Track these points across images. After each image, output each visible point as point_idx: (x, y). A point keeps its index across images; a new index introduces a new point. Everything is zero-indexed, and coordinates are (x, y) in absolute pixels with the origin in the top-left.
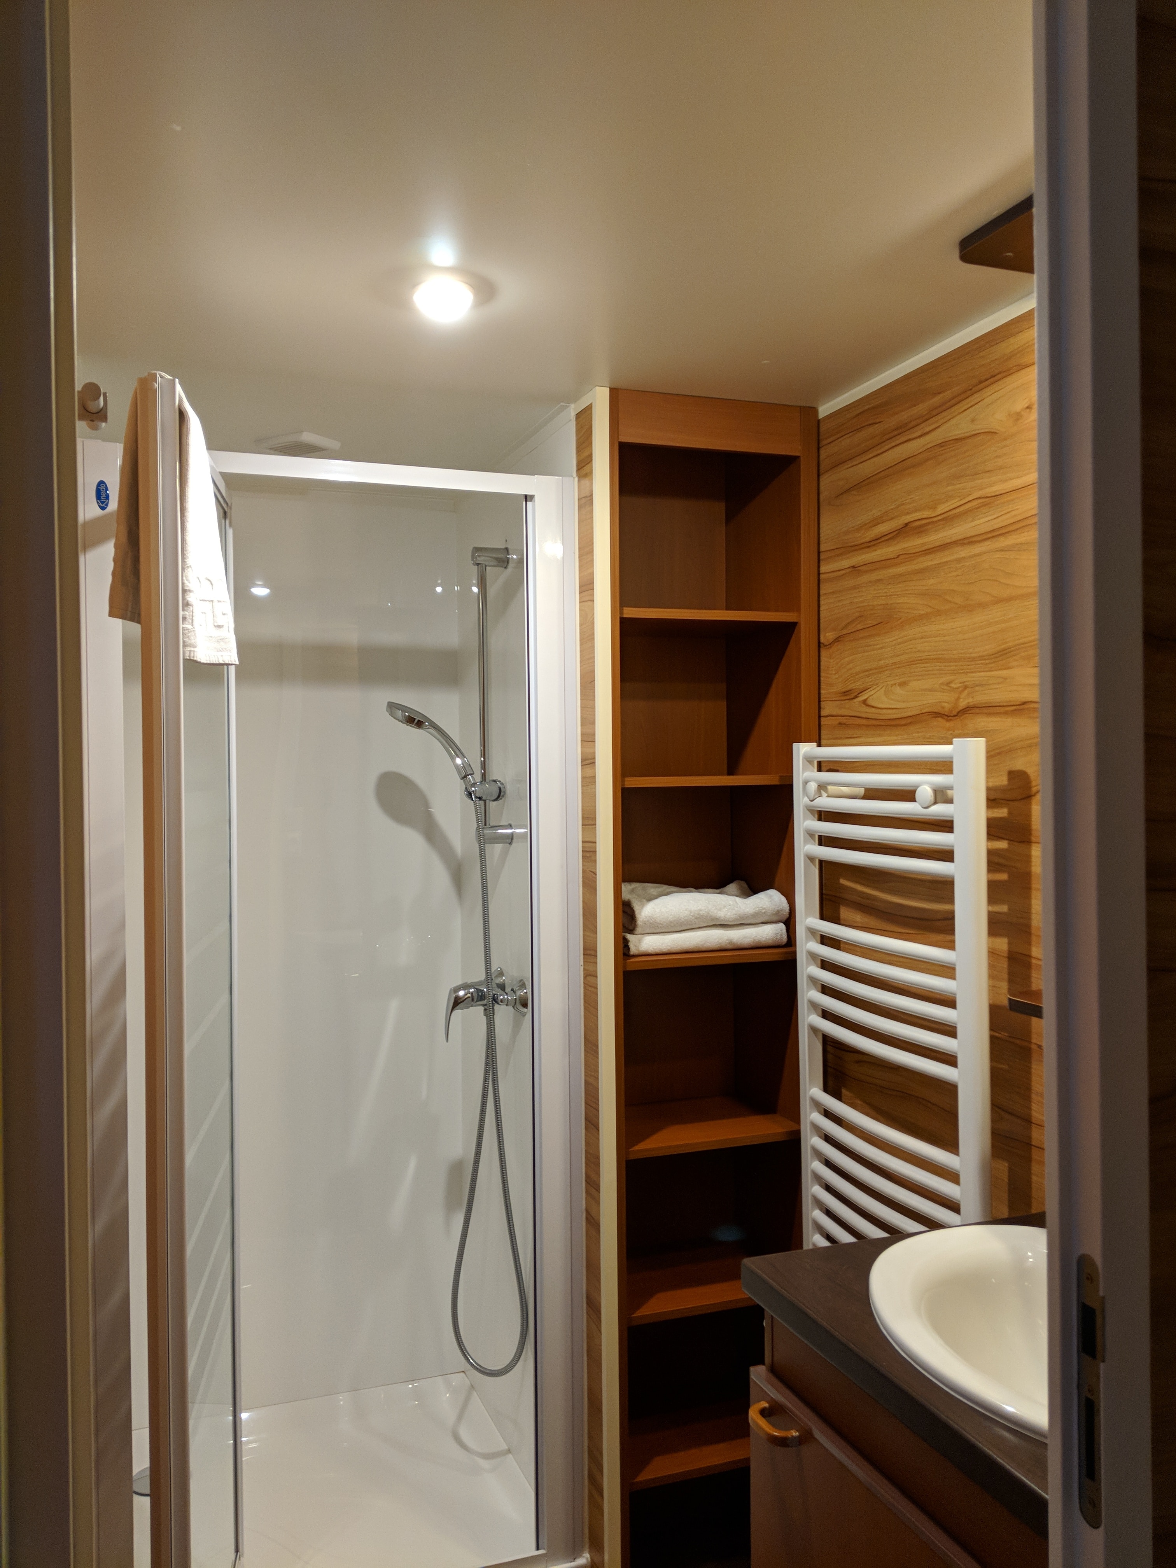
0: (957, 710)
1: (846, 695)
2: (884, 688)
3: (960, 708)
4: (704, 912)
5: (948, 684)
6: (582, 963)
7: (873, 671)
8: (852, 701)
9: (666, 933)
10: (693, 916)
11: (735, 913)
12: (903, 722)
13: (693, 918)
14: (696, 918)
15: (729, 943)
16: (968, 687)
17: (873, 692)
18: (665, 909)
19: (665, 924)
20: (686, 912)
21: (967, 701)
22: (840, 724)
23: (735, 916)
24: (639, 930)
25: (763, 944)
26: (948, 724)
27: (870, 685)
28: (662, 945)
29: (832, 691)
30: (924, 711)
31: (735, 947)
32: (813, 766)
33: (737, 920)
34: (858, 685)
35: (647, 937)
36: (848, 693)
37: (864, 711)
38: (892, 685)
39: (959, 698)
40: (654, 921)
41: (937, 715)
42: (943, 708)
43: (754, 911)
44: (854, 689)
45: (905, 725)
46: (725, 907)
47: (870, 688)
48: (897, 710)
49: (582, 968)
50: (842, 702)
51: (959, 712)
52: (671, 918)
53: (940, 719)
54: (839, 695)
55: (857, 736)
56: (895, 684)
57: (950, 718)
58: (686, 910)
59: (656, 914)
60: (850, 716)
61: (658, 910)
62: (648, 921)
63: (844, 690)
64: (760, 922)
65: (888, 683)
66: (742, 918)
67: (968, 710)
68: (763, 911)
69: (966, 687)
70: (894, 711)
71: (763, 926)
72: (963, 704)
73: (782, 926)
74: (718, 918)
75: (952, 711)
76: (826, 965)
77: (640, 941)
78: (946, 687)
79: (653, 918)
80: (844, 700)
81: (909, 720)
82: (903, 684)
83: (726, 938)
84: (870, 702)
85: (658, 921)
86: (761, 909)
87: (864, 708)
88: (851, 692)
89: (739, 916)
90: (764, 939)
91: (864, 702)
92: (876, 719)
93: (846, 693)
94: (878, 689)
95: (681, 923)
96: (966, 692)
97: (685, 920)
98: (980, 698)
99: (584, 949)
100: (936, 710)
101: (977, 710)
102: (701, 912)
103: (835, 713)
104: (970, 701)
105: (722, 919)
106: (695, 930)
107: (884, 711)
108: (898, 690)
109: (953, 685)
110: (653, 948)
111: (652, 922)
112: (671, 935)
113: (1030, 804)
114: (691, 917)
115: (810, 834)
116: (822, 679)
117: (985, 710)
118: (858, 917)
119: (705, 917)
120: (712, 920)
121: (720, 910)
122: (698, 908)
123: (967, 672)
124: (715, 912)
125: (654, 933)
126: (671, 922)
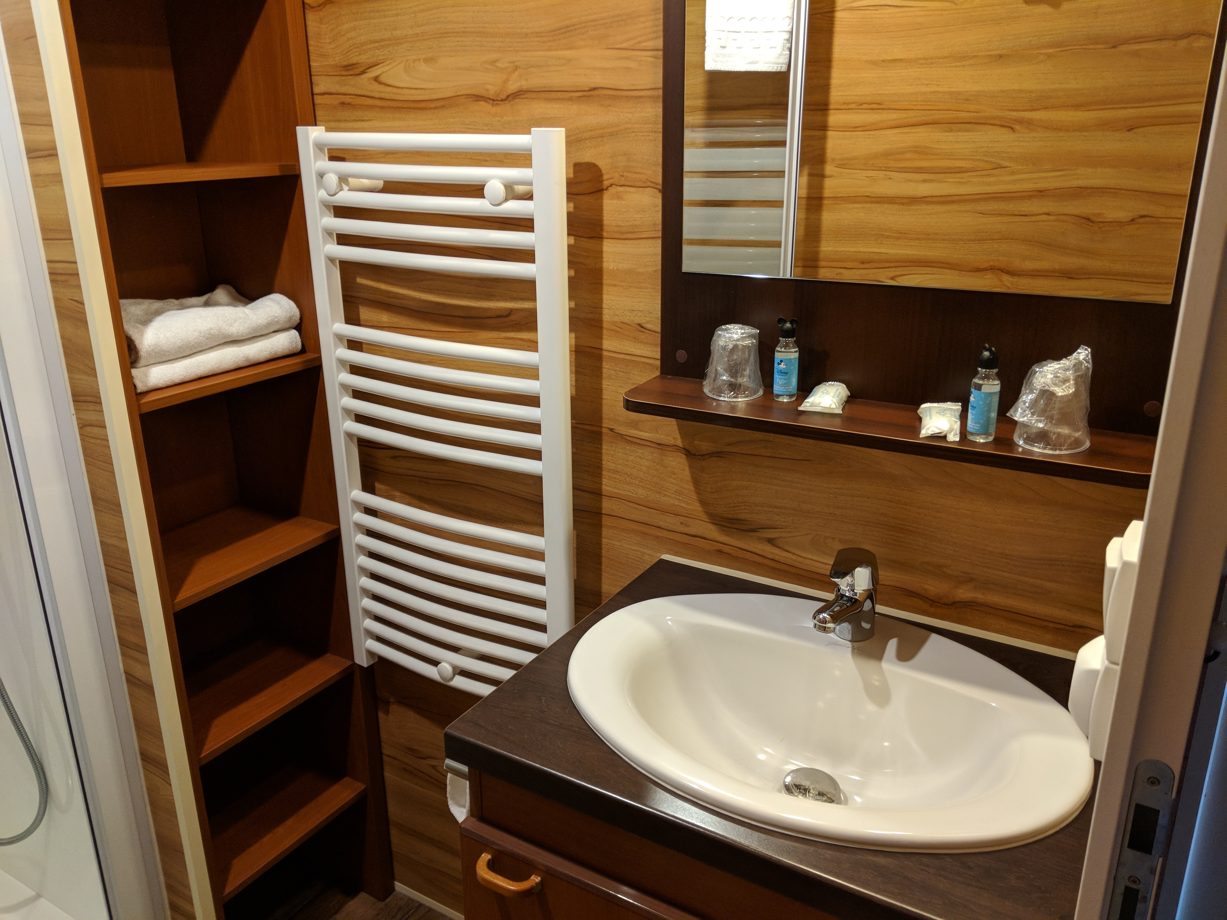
0: (506, 94)
1: (348, 70)
2: (403, 64)
3: (510, 92)
4: (215, 331)
5: (493, 62)
6: (73, 412)
7: (386, 43)
8: (357, 78)
9: (173, 360)
10: (203, 337)
11: (248, 327)
12: (433, 105)
13: (204, 339)
14: (207, 339)
15: (245, 360)
16: (520, 68)
17: (389, 67)
18: (170, 333)
19: (173, 350)
20: (196, 333)
21: (519, 84)
22: (343, 103)
23: (248, 329)
24: (142, 362)
25: (280, 354)
26: (494, 110)
27: (383, 59)
28: (173, 375)
29: (327, 63)
30: (459, 93)
31: (252, 363)
32: (325, 155)
33: (250, 333)
34: (363, 59)
35: (153, 369)
36: (351, 67)
37: (376, 90)
38: (414, 61)
39: (507, 80)
40: (160, 350)
41: (478, 98)
42: (487, 90)
43: (266, 321)
44: (360, 63)
45: (435, 108)
46: (235, 321)
47: (382, 63)
48: (424, 91)
49: (74, 418)
50: (343, 78)
51: (508, 97)
52: (179, 343)
53: (482, 103)
54: (340, 69)
55: (367, 118)
56: (419, 60)
57: (496, 102)
58: (195, 331)
59: (160, 341)
60: (357, 95)
61: (162, 336)
62: (153, 350)
63: (345, 63)
64: (272, 331)
65: (409, 57)
66: (255, 330)
67: (520, 95)
68: (276, 320)
69: (517, 68)
70: (418, 91)
71: (276, 335)
72: (512, 87)
73: (294, 333)
74: (230, 334)
75: (498, 95)
76: (357, 370)
77: (146, 375)
78: (488, 66)
79: (159, 346)
80: (348, 76)
81: (442, 103)
82: (429, 60)
83: (242, 355)
84: (383, 79)
85: (164, 348)
86: (273, 318)
87: (376, 86)
88: (356, 66)
89: (252, 330)
90: (280, 350)
91: (376, 79)
92: (392, 100)
93: (349, 68)
94: (394, 64)
95: (191, 346)
96: (517, 73)
97: (195, 343)
98: (535, 81)
99: (74, 395)
100: (477, 93)
101: (534, 95)
102: (212, 331)
103: (334, 91)
104: (524, 84)
105: (235, 335)
106: (206, 351)
107: (405, 91)
108: (423, 67)
109: (499, 64)
110: (164, 381)
111: (157, 351)
112: (180, 361)
113: (601, 198)
114: (201, 338)
115: (328, 233)
116: (311, 48)
117: (543, 95)
118: (385, 317)
119: (216, 336)
120: (225, 337)
121: (231, 325)
122: (208, 327)
123: (519, 50)
124: (227, 329)
125: (159, 363)
126: (180, 347)
